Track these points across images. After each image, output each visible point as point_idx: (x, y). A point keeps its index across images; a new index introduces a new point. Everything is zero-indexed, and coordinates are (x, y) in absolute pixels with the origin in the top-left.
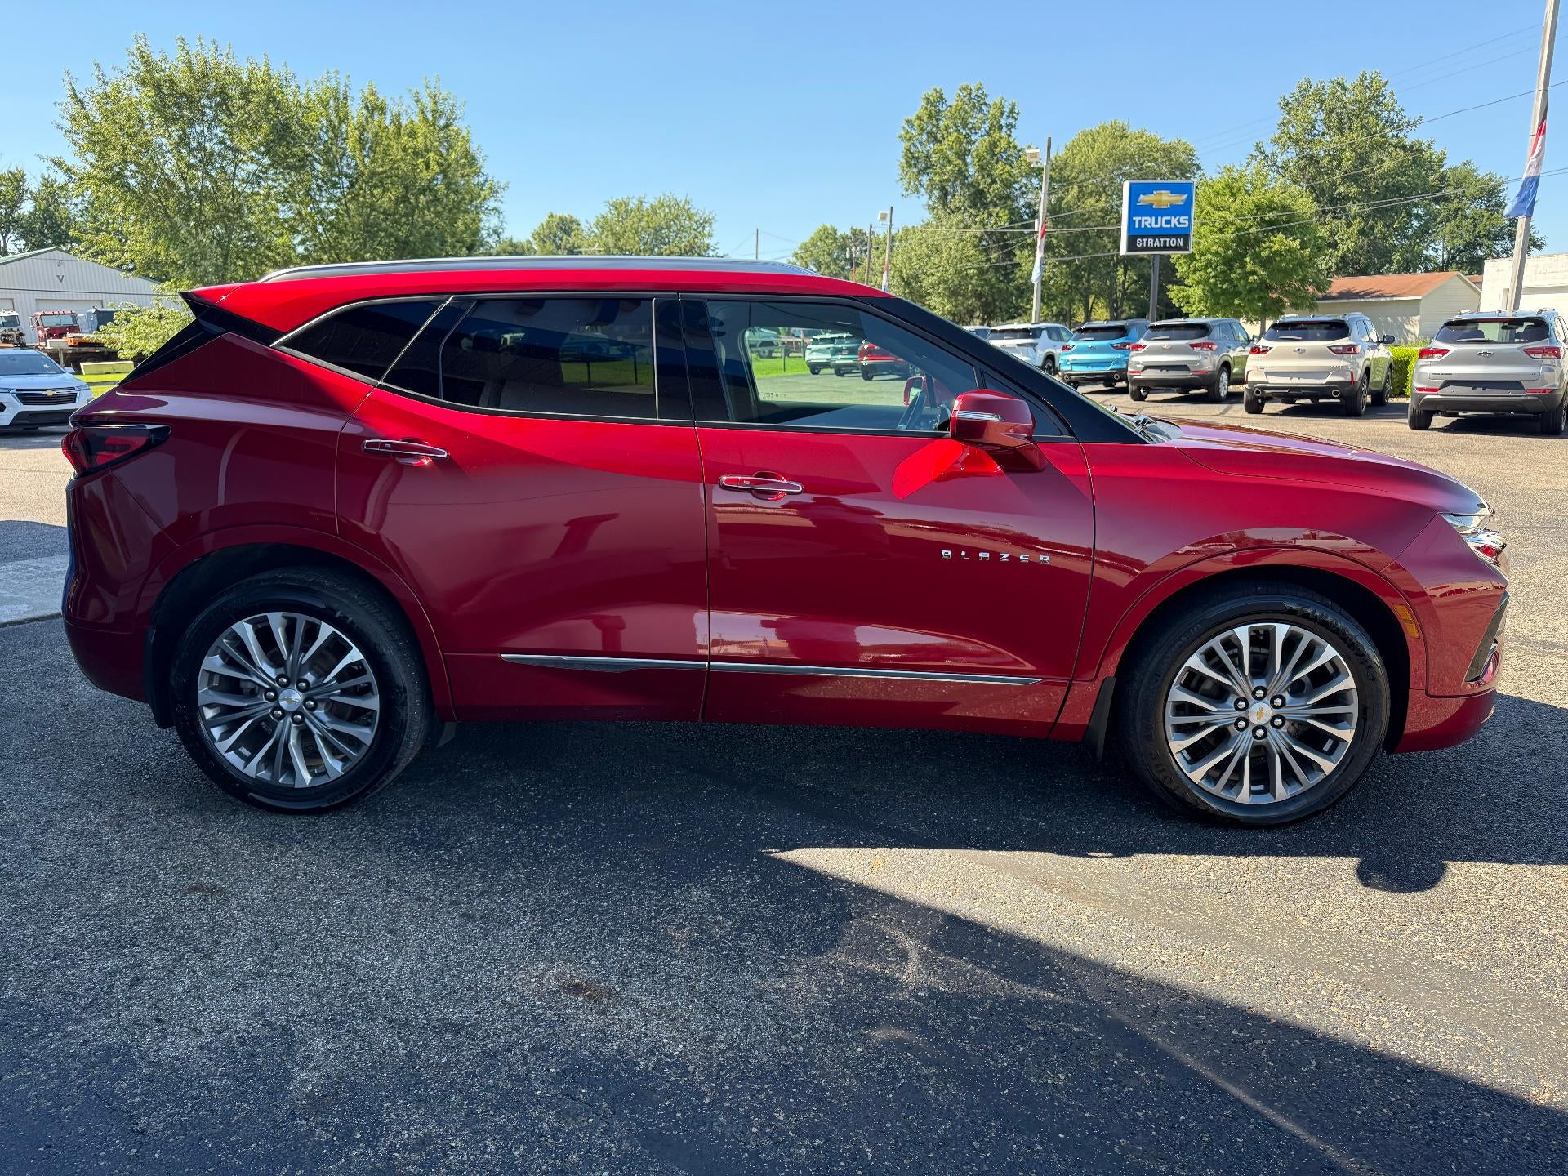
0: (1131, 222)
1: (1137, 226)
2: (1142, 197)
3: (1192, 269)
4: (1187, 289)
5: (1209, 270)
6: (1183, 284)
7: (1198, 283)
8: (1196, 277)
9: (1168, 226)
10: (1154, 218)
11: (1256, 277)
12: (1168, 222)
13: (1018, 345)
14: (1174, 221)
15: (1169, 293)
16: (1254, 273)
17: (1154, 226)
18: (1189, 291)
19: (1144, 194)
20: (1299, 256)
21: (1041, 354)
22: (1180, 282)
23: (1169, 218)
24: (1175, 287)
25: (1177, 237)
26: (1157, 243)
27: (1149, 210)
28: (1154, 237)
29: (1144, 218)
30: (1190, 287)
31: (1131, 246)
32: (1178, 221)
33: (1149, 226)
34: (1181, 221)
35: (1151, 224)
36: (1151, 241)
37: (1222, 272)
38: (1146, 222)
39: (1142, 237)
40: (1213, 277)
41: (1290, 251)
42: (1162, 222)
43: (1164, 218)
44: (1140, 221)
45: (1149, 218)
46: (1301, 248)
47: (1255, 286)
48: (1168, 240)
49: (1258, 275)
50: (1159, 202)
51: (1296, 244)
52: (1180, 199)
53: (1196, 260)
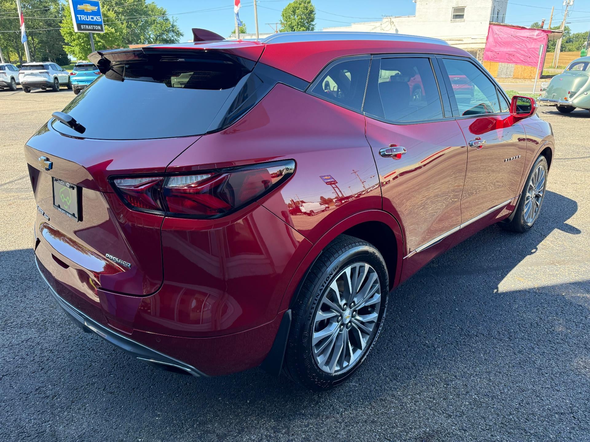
0: (77, 18)
1: (80, 19)
2: (79, 6)
3: (72, 39)
4: (72, 47)
5: (80, 40)
6: (70, 45)
7: (77, 45)
8: (75, 42)
9: (93, 20)
10: (86, 16)
11: (101, 44)
12: (92, 18)
13: (40, 73)
14: (95, 18)
15: (64, 49)
16: (100, 42)
17: (87, 20)
18: (73, 48)
19: (79, 5)
20: (115, 36)
21: (52, 76)
22: (67, 44)
23: (92, 17)
24: (66, 47)
25: (98, 25)
26: (90, 28)
27: (82, 12)
28: (89, 25)
29: (82, 16)
30: (74, 46)
31: (79, 28)
32: (97, 18)
33: (85, 20)
34: (98, 18)
35: (85, 19)
36: (87, 27)
37: (86, 41)
38: (83, 18)
39: (83, 24)
40: (83, 43)
41: (112, 33)
42: (90, 18)
43: (91, 16)
44: (80, 17)
45: (84, 16)
46: (115, 32)
47: (101, 47)
48: (94, 26)
49: (102, 43)
50: (87, 9)
51: (113, 30)
52: (95, 8)
53: (73, 35)
